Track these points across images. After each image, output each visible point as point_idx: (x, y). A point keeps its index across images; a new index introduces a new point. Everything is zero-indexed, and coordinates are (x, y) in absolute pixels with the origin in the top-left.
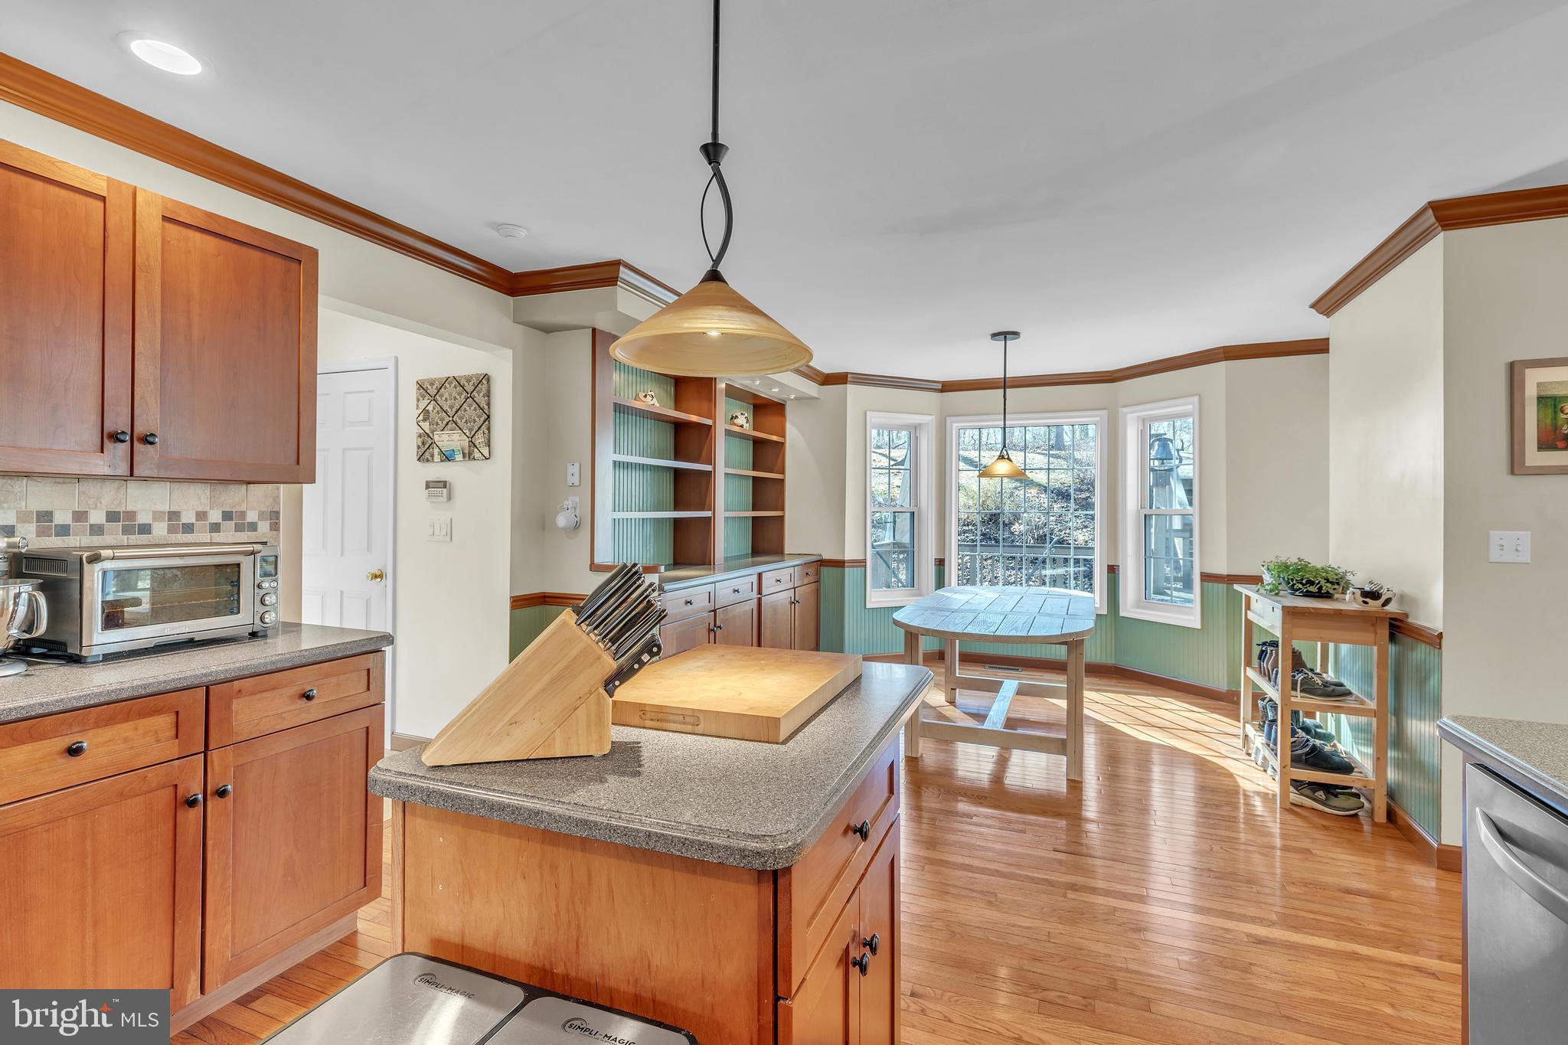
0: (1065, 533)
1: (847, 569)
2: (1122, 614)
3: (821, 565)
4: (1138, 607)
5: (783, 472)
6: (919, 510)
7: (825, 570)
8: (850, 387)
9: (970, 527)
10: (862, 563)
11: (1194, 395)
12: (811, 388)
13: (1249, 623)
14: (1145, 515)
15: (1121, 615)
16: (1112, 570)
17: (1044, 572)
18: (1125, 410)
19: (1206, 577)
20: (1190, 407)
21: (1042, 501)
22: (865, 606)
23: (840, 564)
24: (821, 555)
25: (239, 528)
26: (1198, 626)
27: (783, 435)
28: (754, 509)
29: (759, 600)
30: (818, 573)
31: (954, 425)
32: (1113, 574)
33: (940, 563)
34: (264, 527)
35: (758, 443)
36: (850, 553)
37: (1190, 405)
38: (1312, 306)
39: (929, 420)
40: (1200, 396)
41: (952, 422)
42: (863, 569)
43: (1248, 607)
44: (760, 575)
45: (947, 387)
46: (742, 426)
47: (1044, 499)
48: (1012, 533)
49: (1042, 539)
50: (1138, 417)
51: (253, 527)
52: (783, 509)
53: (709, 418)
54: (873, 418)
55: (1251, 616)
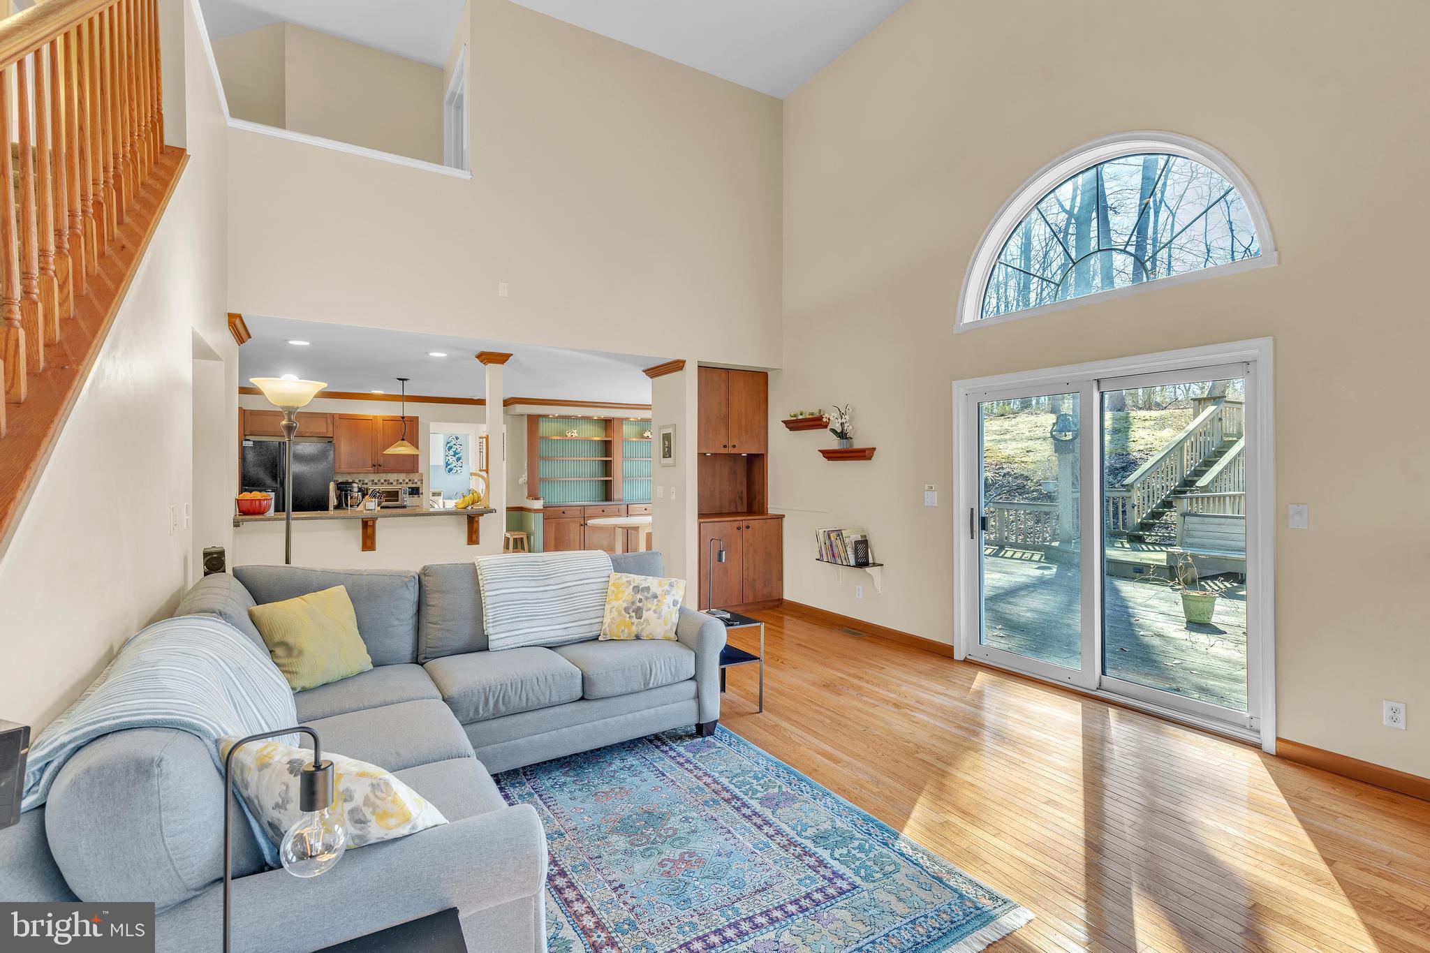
25: (413, 483)
34: (419, 483)
51: (416, 483)
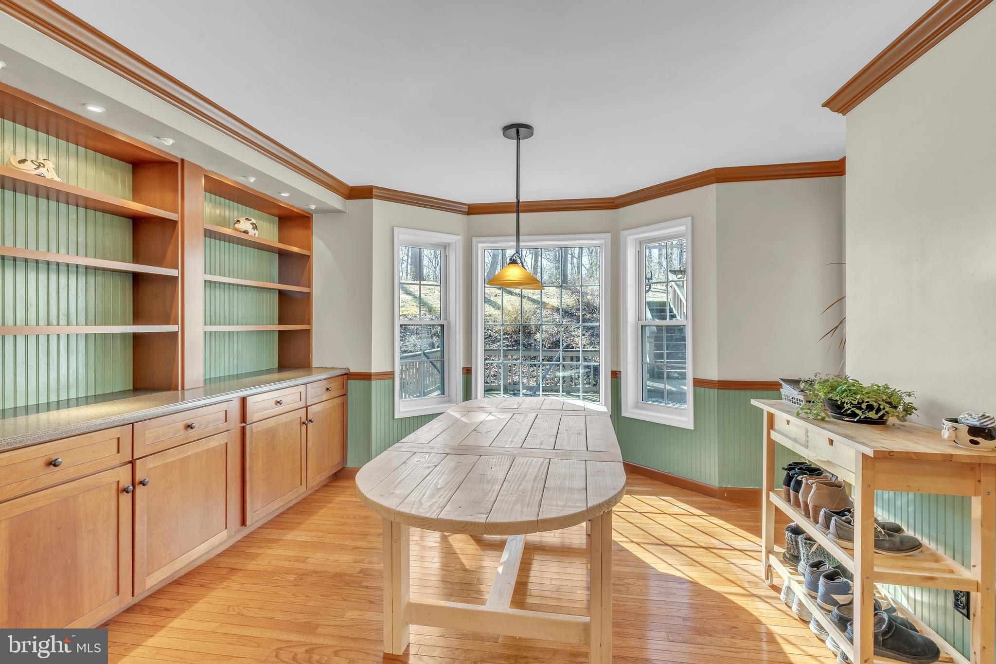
0: (570, 340)
1: (374, 383)
2: (624, 414)
3: (348, 379)
4: (637, 407)
5: (309, 285)
6: (449, 323)
7: (352, 384)
8: (375, 202)
9: (506, 336)
10: (390, 375)
11: (687, 217)
12: (334, 201)
13: (772, 443)
14: (642, 326)
15: (622, 415)
16: (615, 375)
17: (558, 374)
18: (625, 233)
19: (699, 383)
20: (683, 228)
21: (555, 317)
22: (394, 417)
23: (367, 377)
24: (348, 369)
26: (692, 427)
27: (309, 247)
28: (280, 323)
29: (243, 429)
30: (344, 387)
31: (480, 245)
32: (616, 379)
33: (468, 371)
35: (283, 255)
36: (376, 367)
37: (682, 227)
38: (826, 105)
39: (456, 240)
40: (692, 217)
41: (478, 243)
42: (391, 381)
43: (771, 426)
44: (244, 400)
45: (473, 210)
46: (246, 232)
47: (557, 317)
48: (535, 340)
49: (556, 344)
50: (636, 239)
52: (309, 323)
53: (175, 211)
54: (401, 235)
55: (774, 436)
